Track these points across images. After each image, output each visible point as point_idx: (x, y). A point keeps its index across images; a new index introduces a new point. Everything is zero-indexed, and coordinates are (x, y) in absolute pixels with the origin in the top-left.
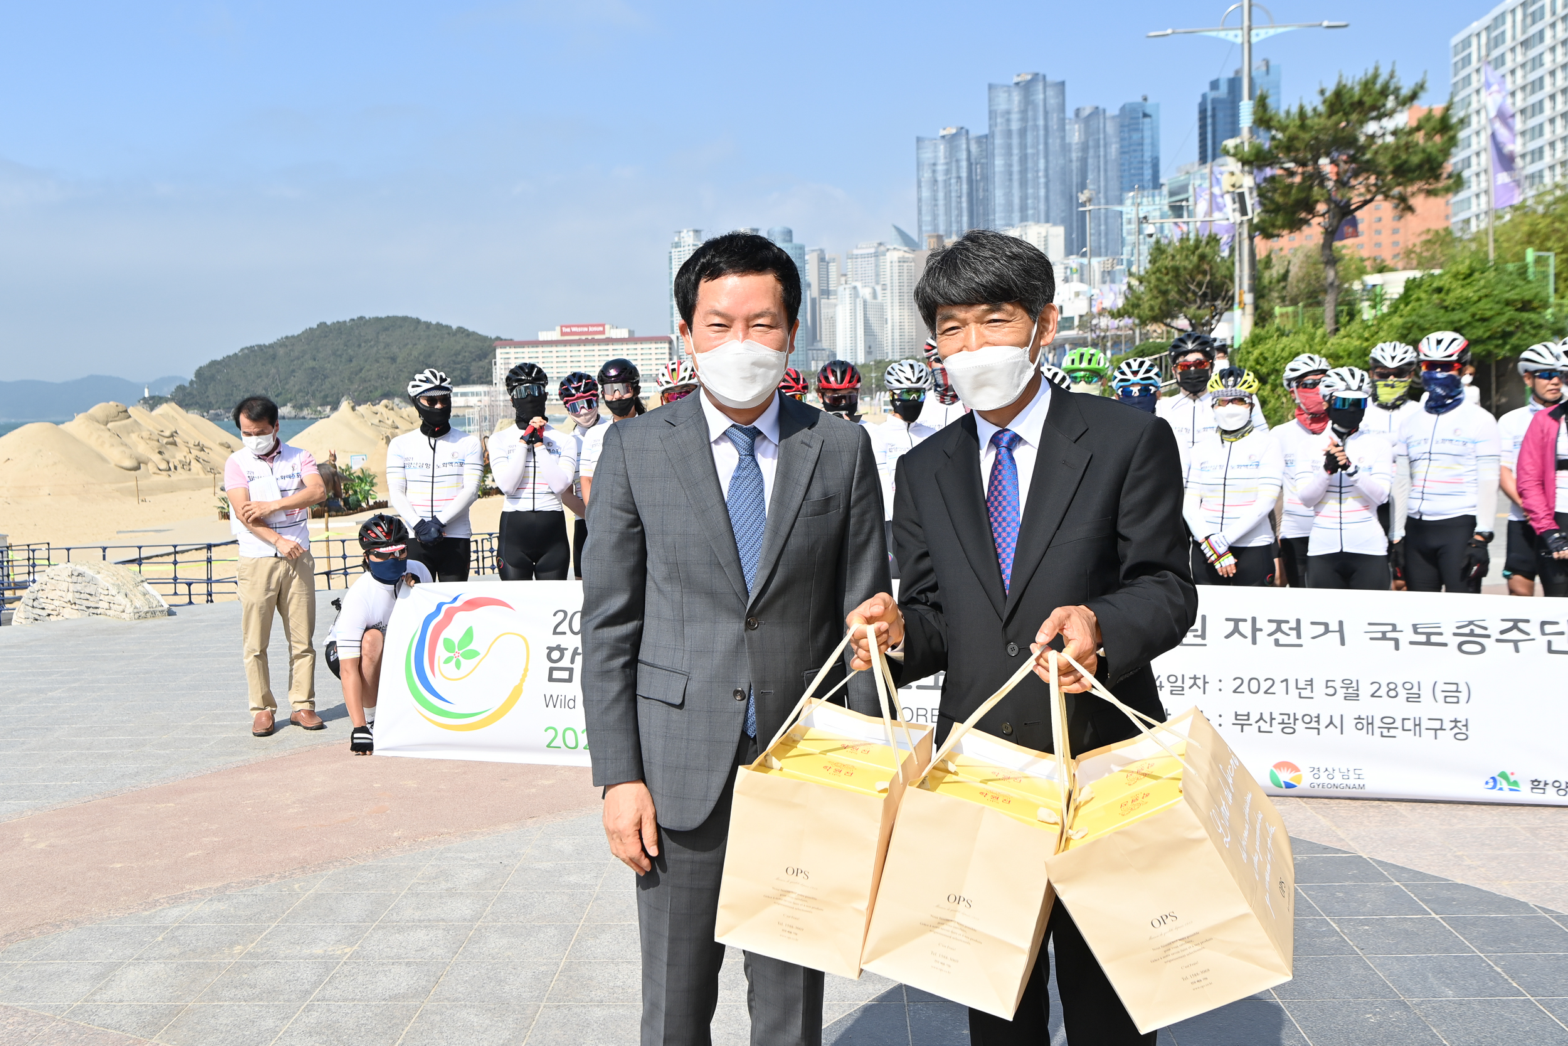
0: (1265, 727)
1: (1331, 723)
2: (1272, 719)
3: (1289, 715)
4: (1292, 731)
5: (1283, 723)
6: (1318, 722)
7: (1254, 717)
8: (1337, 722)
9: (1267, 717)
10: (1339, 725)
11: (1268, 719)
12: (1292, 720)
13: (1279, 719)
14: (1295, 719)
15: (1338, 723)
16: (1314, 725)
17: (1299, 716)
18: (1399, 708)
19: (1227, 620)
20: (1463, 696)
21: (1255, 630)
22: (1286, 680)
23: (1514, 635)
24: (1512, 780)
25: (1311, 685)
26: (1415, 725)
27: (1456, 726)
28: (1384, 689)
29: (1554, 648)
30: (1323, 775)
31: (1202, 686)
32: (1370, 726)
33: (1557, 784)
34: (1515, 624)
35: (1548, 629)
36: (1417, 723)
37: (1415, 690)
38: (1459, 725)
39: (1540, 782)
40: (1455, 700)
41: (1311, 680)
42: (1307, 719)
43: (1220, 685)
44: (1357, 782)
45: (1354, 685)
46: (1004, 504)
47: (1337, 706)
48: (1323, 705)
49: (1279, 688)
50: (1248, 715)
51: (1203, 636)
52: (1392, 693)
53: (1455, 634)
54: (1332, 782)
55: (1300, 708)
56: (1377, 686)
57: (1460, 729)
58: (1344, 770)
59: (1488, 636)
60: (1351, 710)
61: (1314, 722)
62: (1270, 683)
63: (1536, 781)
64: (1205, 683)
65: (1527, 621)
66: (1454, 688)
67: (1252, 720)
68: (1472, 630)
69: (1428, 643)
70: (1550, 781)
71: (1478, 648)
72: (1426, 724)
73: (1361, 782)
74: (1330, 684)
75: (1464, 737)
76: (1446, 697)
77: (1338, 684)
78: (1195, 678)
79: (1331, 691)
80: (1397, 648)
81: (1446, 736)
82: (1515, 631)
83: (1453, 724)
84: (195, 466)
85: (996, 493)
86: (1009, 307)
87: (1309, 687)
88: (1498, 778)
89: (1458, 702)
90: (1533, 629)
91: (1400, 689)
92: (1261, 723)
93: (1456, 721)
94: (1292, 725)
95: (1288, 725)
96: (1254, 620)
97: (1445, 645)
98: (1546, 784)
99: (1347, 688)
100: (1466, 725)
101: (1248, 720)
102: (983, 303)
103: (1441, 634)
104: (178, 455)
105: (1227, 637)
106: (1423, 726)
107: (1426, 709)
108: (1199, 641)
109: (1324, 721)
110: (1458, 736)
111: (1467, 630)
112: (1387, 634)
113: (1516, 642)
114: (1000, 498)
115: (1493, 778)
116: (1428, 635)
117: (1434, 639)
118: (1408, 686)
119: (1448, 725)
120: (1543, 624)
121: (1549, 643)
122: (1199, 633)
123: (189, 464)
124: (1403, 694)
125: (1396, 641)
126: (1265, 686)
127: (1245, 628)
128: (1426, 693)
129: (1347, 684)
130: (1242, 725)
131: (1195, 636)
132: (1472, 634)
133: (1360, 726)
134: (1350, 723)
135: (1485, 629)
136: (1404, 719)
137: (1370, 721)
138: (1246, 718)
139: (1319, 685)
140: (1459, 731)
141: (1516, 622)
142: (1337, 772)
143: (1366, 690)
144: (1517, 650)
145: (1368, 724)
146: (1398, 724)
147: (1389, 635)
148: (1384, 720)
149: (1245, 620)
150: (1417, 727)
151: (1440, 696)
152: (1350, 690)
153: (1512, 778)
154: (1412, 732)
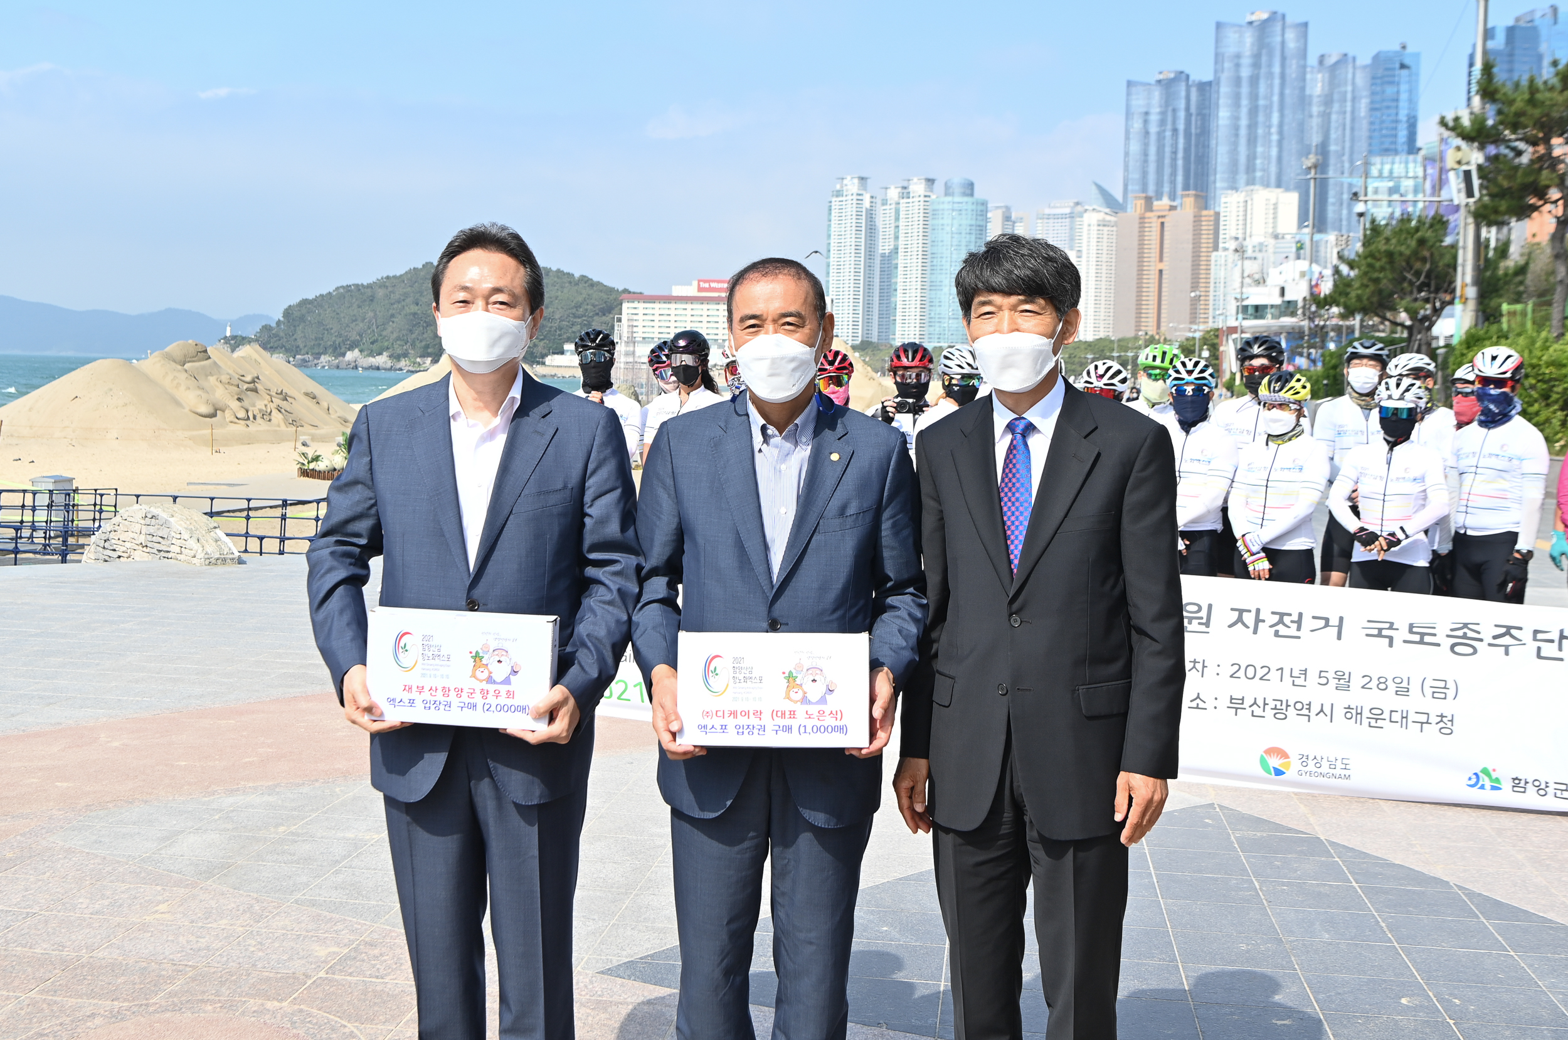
0: (1258, 711)
1: (1322, 711)
2: (1265, 704)
3: (1281, 701)
4: (1283, 716)
5: (1275, 708)
6: (1309, 709)
7: (1248, 701)
8: (1327, 710)
9: (1260, 702)
10: (1329, 714)
11: (1262, 706)
12: (1284, 706)
13: (1272, 704)
14: (1288, 706)
15: (1328, 713)
16: (1305, 712)
17: (1291, 703)
18: (1388, 700)
19: (1232, 609)
20: (1451, 693)
21: (1258, 620)
22: (1282, 669)
23: (1507, 640)
24: (1494, 777)
25: (1305, 674)
26: (1403, 718)
27: (1442, 721)
28: (1375, 682)
29: (1543, 654)
30: (1311, 763)
31: (1201, 670)
32: (1359, 716)
33: (1537, 783)
34: (1508, 631)
35: (1540, 636)
36: (1404, 715)
37: (1404, 684)
38: (1444, 719)
39: (1520, 780)
40: (1443, 696)
41: (1306, 670)
42: (1299, 706)
43: (1218, 670)
44: (1343, 772)
45: (1346, 676)
46: (1017, 485)
47: (1329, 695)
48: (1314, 693)
49: (1274, 675)
50: (1243, 699)
51: (1207, 624)
52: (1382, 686)
53: (1448, 636)
54: (1319, 770)
55: (1292, 695)
56: (1368, 679)
57: (1446, 724)
58: (1332, 759)
59: (1481, 640)
60: (1342, 700)
61: (1305, 709)
62: (1266, 670)
63: (1517, 779)
64: (1204, 667)
65: (1520, 629)
66: (1442, 684)
67: (1246, 705)
68: (1465, 633)
69: (1421, 642)
70: (1530, 780)
71: (1470, 650)
72: (1412, 717)
73: (1347, 773)
74: (1323, 674)
75: (1449, 731)
76: (1434, 692)
77: (1331, 675)
78: (1195, 662)
79: (1324, 681)
80: (1391, 645)
81: (1432, 730)
82: (1507, 637)
83: (1439, 719)
84: (277, 416)
85: (1010, 475)
86: (1042, 302)
87: (1303, 676)
88: (1481, 775)
89: (1445, 698)
90: (1526, 635)
91: (1390, 683)
92: (1255, 707)
93: (1442, 716)
94: (1284, 711)
95: (1280, 711)
96: (1258, 611)
97: (1438, 645)
98: (1526, 783)
99: (1339, 679)
100: (1452, 721)
101: (1242, 704)
102: (1020, 295)
103: (1435, 635)
104: (259, 404)
105: (1230, 626)
106: (1410, 719)
107: (1415, 703)
108: (1203, 628)
109: (1315, 709)
110: (1442, 731)
111: (1460, 633)
112: (1382, 632)
113: (1507, 647)
114: (1014, 480)
115: (1476, 774)
116: (1423, 635)
117: (1427, 639)
118: (1397, 680)
119: (1434, 719)
120: (1536, 632)
121: (1539, 649)
122: (1204, 621)
123: (270, 414)
124: (1392, 687)
125: (1391, 639)
126: (1260, 673)
127: (1249, 619)
128: (1415, 688)
129: (1340, 676)
130: (1237, 709)
131: (1200, 624)
132: (1465, 636)
133: (1349, 715)
134: (1339, 712)
135: (1479, 633)
136: (1392, 711)
137: (1359, 711)
138: (1240, 702)
139: (1313, 675)
140: (1445, 726)
141: (1509, 628)
142: (1325, 760)
143: (1357, 682)
144: (1507, 653)
145: (1357, 714)
146: (1386, 715)
147: (1384, 632)
148: (1373, 711)
149: (1250, 611)
150: (1404, 720)
151: (1428, 691)
152: (1342, 682)
153: (1494, 775)
154: (1399, 724)
